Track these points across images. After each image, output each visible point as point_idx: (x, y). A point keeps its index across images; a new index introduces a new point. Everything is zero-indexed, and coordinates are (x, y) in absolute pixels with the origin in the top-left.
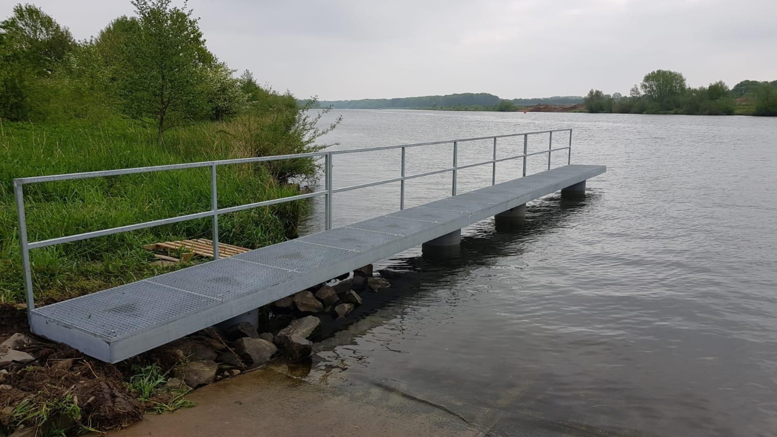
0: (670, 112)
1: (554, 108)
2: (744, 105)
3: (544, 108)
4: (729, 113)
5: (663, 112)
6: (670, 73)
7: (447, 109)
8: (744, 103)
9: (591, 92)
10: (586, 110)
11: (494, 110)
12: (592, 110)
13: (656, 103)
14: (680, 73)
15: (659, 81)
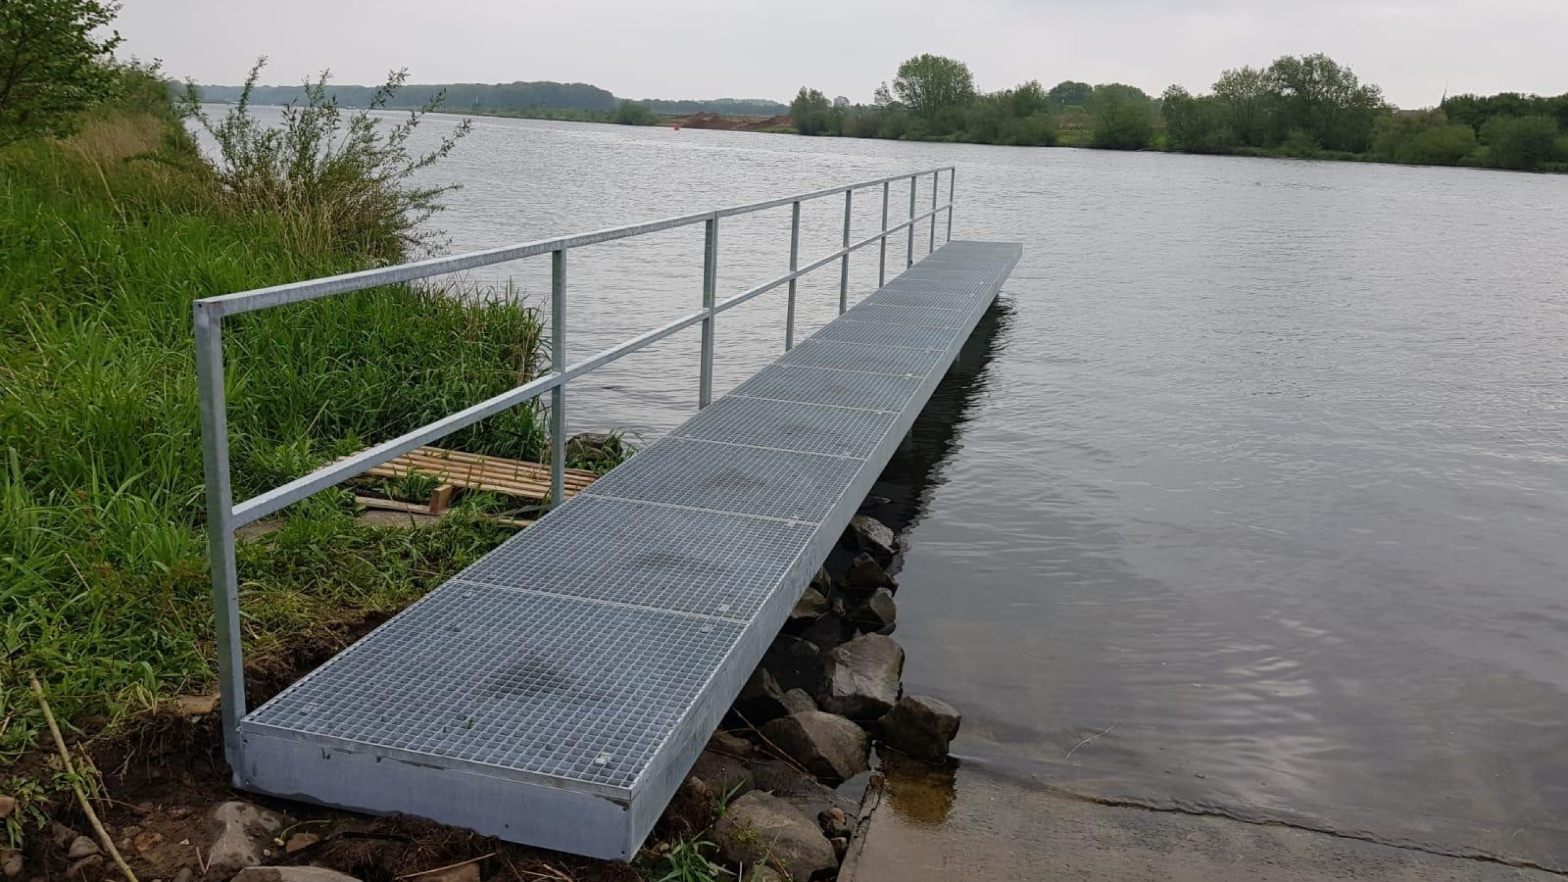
0: (948, 137)
1: (731, 123)
2: (1071, 129)
3: (712, 121)
4: (1050, 142)
5: (935, 137)
6: (946, 61)
7: (507, 114)
8: (1071, 125)
9: (803, 93)
10: (793, 130)
11: (609, 120)
12: (807, 129)
13: (922, 120)
14: (962, 62)
15: (926, 76)
